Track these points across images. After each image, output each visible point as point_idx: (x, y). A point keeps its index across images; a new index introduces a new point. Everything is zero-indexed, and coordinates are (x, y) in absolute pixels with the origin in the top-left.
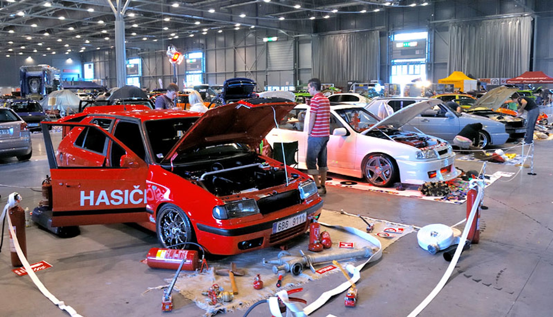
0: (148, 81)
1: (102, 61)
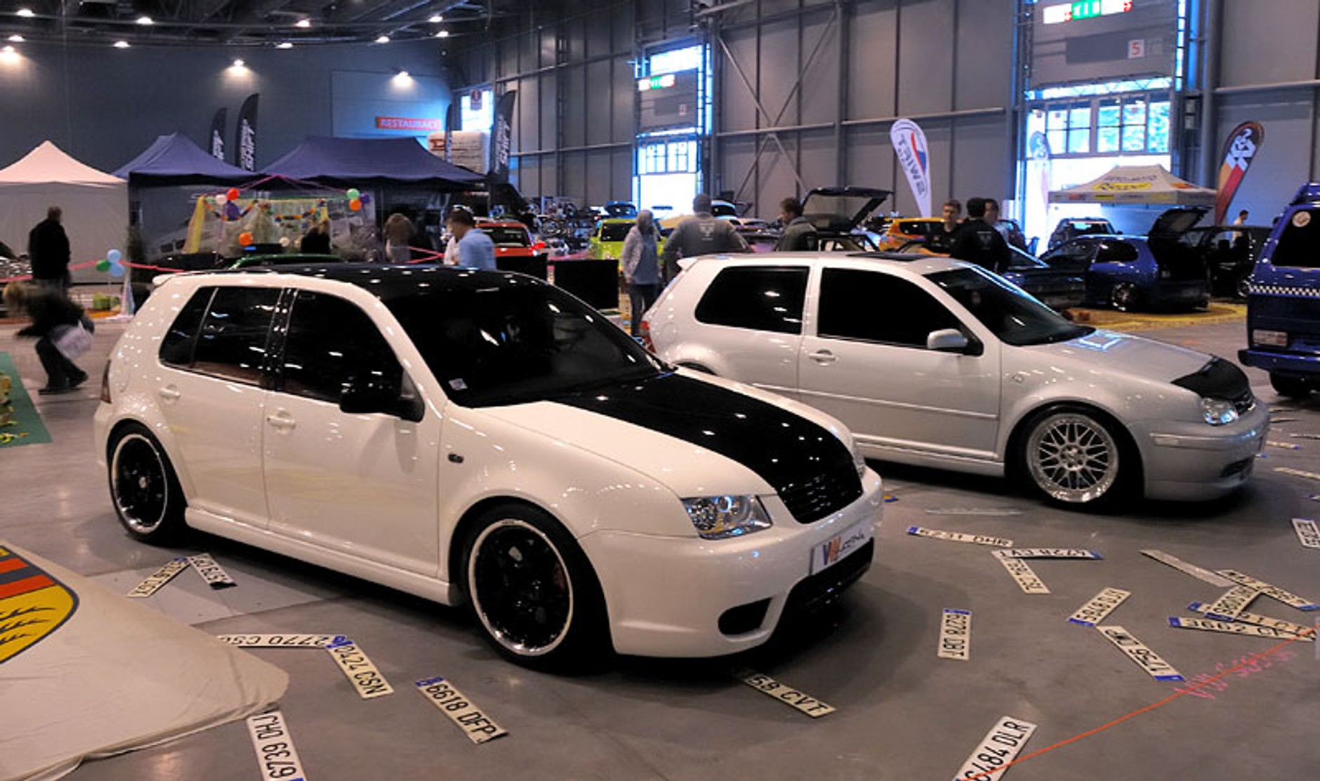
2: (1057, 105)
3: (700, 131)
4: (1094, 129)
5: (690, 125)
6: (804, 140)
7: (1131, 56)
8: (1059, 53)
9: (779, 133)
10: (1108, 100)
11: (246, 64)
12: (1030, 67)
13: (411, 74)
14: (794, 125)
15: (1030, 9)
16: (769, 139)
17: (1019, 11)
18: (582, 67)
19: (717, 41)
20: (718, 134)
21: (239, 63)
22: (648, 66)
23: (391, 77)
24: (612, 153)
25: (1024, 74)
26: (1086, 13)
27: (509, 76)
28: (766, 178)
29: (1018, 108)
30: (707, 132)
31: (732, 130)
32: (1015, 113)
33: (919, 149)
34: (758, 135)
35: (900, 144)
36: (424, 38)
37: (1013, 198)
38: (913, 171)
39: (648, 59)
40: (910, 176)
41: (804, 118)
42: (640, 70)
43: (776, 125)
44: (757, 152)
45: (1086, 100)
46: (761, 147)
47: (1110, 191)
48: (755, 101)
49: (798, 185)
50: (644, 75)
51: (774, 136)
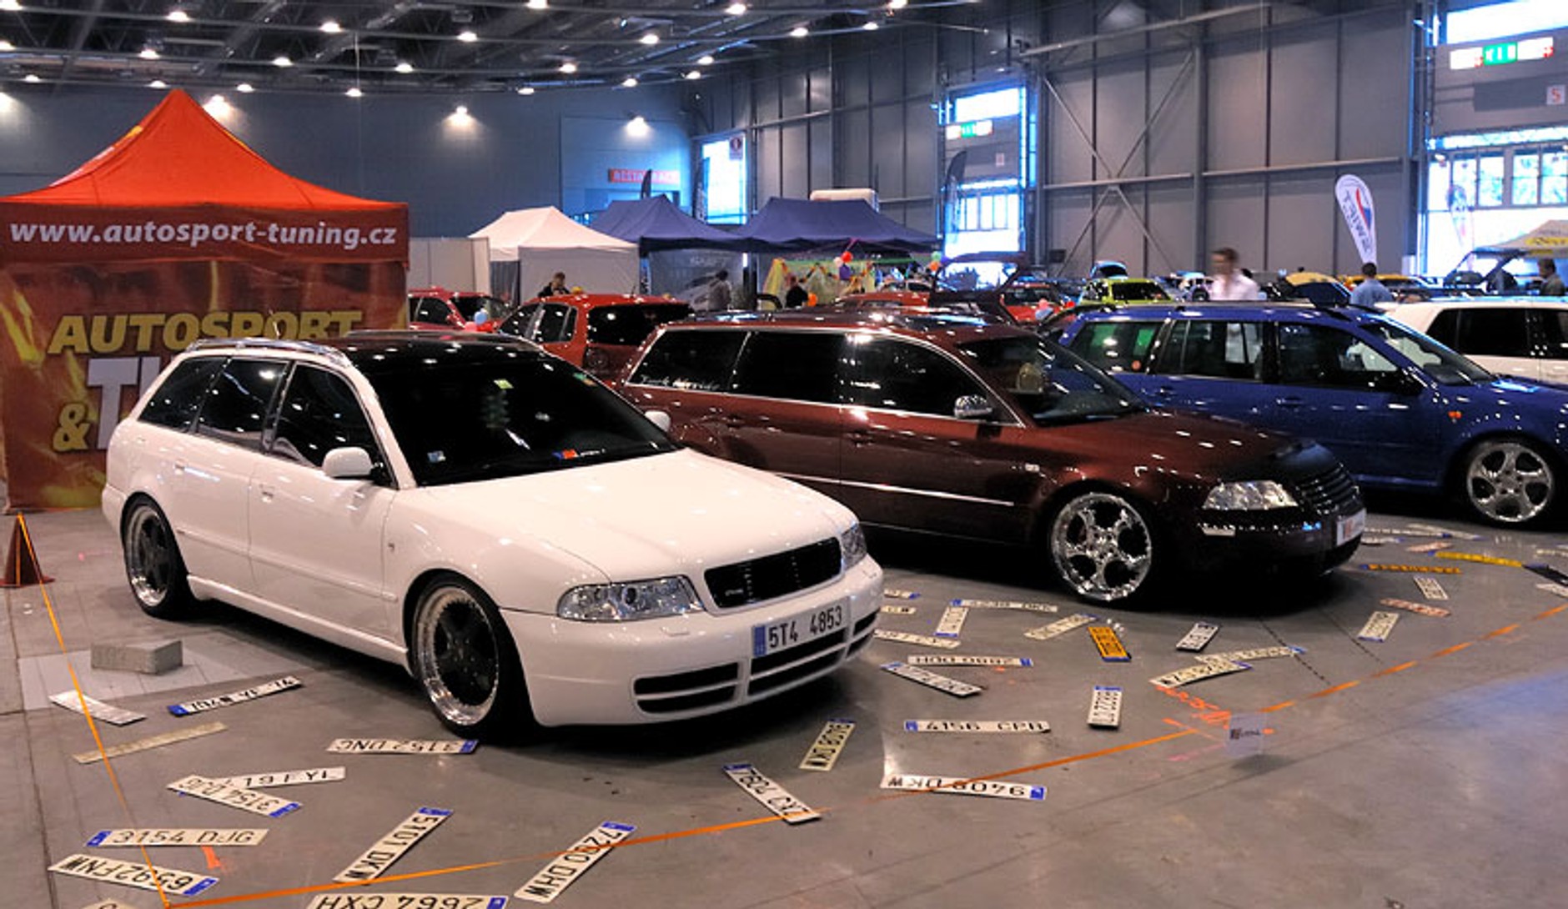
0: (1086, 213)
1: (791, 123)
2: (1464, 154)
3: (1023, 183)
4: (1508, 180)
5: (1010, 176)
6: (1152, 193)
7: (1549, 102)
8: (1466, 100)
9: (1122, 186)
10: (1525, 149)
11: (471, 112)
12: (1432, 114)
13: (647, 120)
14: (1140, 175)
15: (1430, 52)
16: (1110, 192)
17: (1417, 55)
18: (867, 111)
19: (1043, 83)
20: (1045, 187)
21: (462, 111)
22: (953, 111)
23: (624, 124)
24: (905, 208)
25: (1424, 120)
26: (1500, 57)
27: (767, 122)
28: (1104, 236)
29: (1418, 158)
30: (1032, 185)
31: (1060, 182)
32: (1414, 165)
33: (1364, 205)
34: (1094, 187)
35: (1346, 200)
36: (673, 80)
37: (1414, 253)
38: (1359, 228)
39: (953, 103)
40: (1355, 233)
41: (1152, 169)
42: (944, 115)
43: (1118, 176)
44: (1093, 208)
45: (1499, 149)
46: (1099, 202)
47: (1545, 246)
48: (1091, 148)
49: (1146, 240)
50: (948, 121)
51: (1117, 188)
